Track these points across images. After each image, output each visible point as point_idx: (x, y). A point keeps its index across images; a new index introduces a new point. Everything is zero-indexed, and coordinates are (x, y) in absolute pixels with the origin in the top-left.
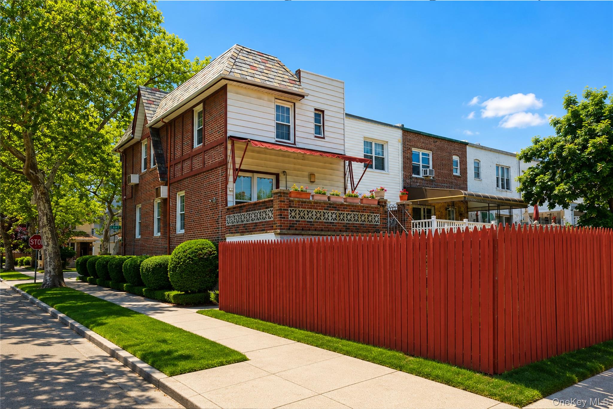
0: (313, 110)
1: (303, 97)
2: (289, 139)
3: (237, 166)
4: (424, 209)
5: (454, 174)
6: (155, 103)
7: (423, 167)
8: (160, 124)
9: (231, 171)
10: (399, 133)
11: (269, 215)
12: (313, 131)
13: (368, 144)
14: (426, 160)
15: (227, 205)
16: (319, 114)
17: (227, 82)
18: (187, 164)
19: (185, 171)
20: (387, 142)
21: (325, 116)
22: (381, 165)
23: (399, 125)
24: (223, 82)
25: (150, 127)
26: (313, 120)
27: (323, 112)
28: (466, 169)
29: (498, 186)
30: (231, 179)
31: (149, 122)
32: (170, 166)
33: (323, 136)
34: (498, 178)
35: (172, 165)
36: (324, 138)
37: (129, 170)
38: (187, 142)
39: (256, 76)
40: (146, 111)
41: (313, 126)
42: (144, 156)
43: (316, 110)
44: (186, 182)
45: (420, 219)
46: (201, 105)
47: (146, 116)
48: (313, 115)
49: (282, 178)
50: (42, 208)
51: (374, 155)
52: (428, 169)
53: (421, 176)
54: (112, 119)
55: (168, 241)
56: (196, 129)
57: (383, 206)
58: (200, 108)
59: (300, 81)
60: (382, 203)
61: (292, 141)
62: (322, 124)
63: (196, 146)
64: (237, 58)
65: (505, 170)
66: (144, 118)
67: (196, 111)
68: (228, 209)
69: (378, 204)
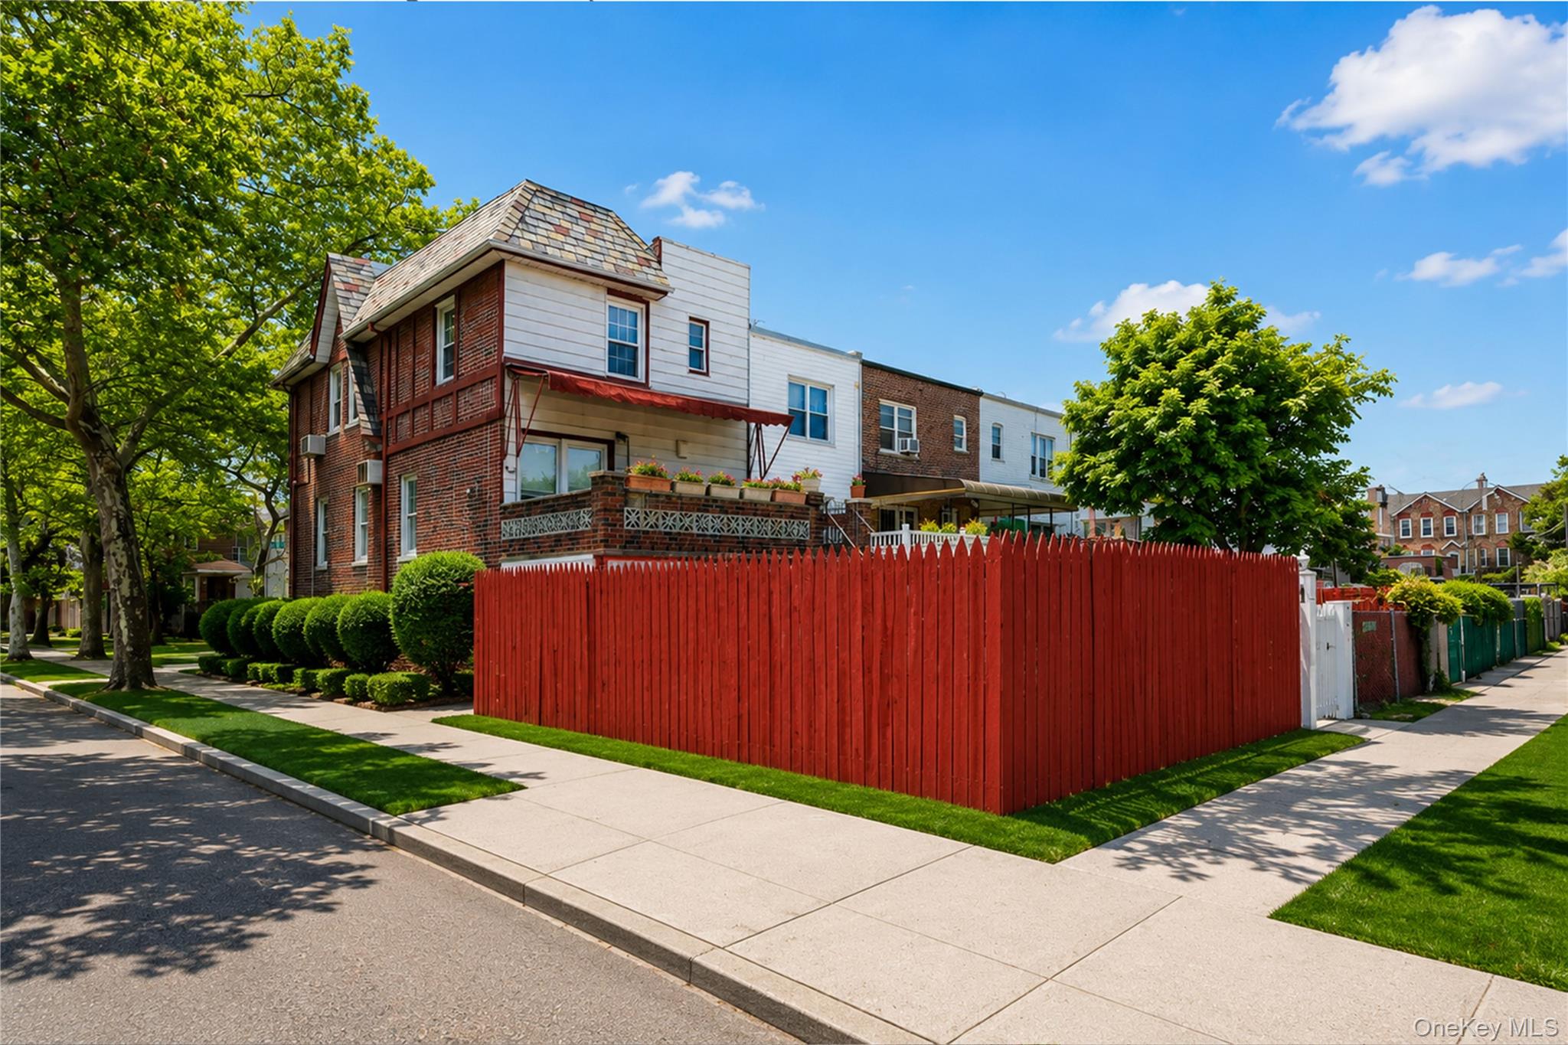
0: (687, 321)
1: (665, 293)
2: (635, 375)
3: (524, 424)
4: (901, 513)
5: (957, 449)
6: (361, 290)
7: (901, 435)
8: (370, 334)
9: (513, 433)
10: (856, 367)
11: (585, 519)
12: (686, 361)
13: (796, 387)
14: (906, 422)
15: (502, 501)
16: (700, 327)
17: (504, 255)
18: (422, 415)
19: (420, 431)
20: (833, 386)
21: (711, 332)
22: (820, 429)
23: (851, 352)
24: (494, 257)
25: (349, 340)
26: (686, 339)
27: (707, 323)
28: (977, 441)
29: (1034, 472)
30: (512, 448)
31: (345, 330)
32: (388, 419)
33: (705, 371)
34: (1034, 458)
35: (392, 418)
36: (707, 374)
37: (304, 426)
38: (423, 373)
39: (567, 247)
40: (341, 307)
41: (685, 351)
42: (333, 400)
43: (691, 318)
44: (422, 454)
45: (894, 530)
46: (452, 299)
47: (339, 318)
48: (686, 329)
49: (620, 449)
50: (109, 503)
51: (808, 411)
52: (909, 440)
53: (896, 451)
54: (270, 320)
55: (383, 567)
56: (441, 344)
57: (817, 506)
58: (449, 304)
59: (659, 262)
60: (815, 500)
61: (641, 378)
62: (704, 349)
63: (441, 379)
64: (527, 208)
65: (1048, 441)
66: (335, 320)
67: (441, 310)
68: (505, 508)
69: (807, 502)
